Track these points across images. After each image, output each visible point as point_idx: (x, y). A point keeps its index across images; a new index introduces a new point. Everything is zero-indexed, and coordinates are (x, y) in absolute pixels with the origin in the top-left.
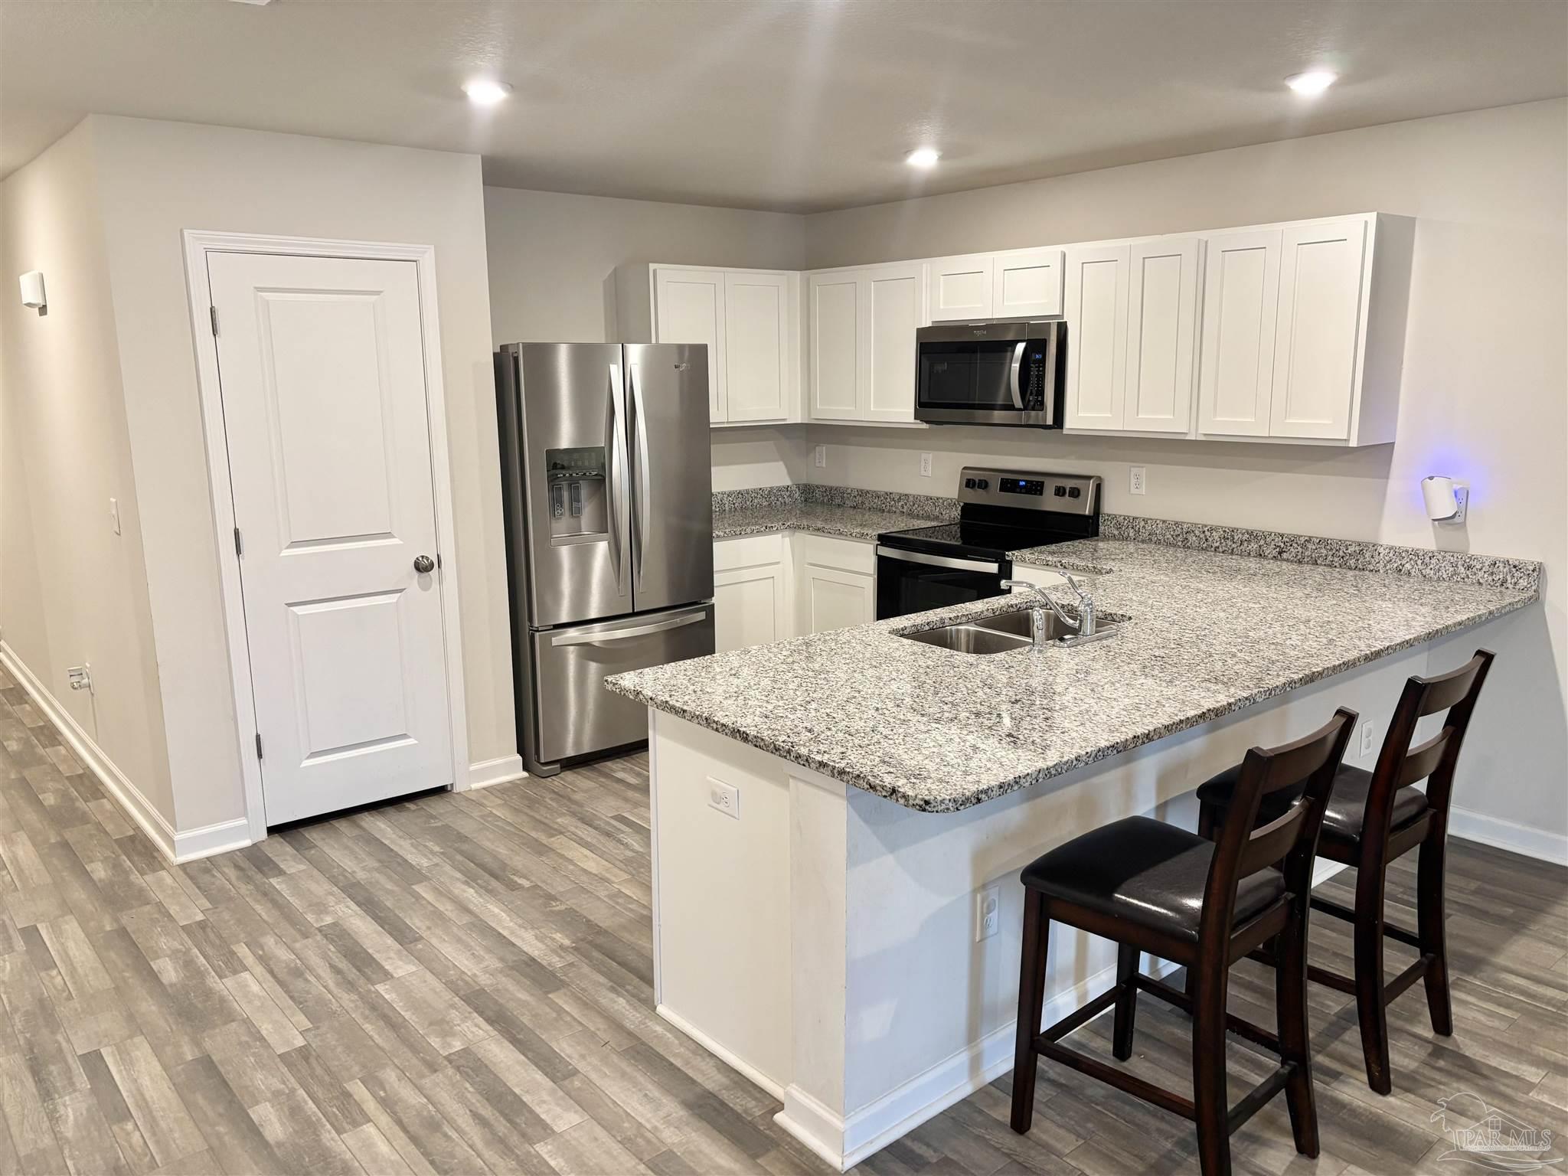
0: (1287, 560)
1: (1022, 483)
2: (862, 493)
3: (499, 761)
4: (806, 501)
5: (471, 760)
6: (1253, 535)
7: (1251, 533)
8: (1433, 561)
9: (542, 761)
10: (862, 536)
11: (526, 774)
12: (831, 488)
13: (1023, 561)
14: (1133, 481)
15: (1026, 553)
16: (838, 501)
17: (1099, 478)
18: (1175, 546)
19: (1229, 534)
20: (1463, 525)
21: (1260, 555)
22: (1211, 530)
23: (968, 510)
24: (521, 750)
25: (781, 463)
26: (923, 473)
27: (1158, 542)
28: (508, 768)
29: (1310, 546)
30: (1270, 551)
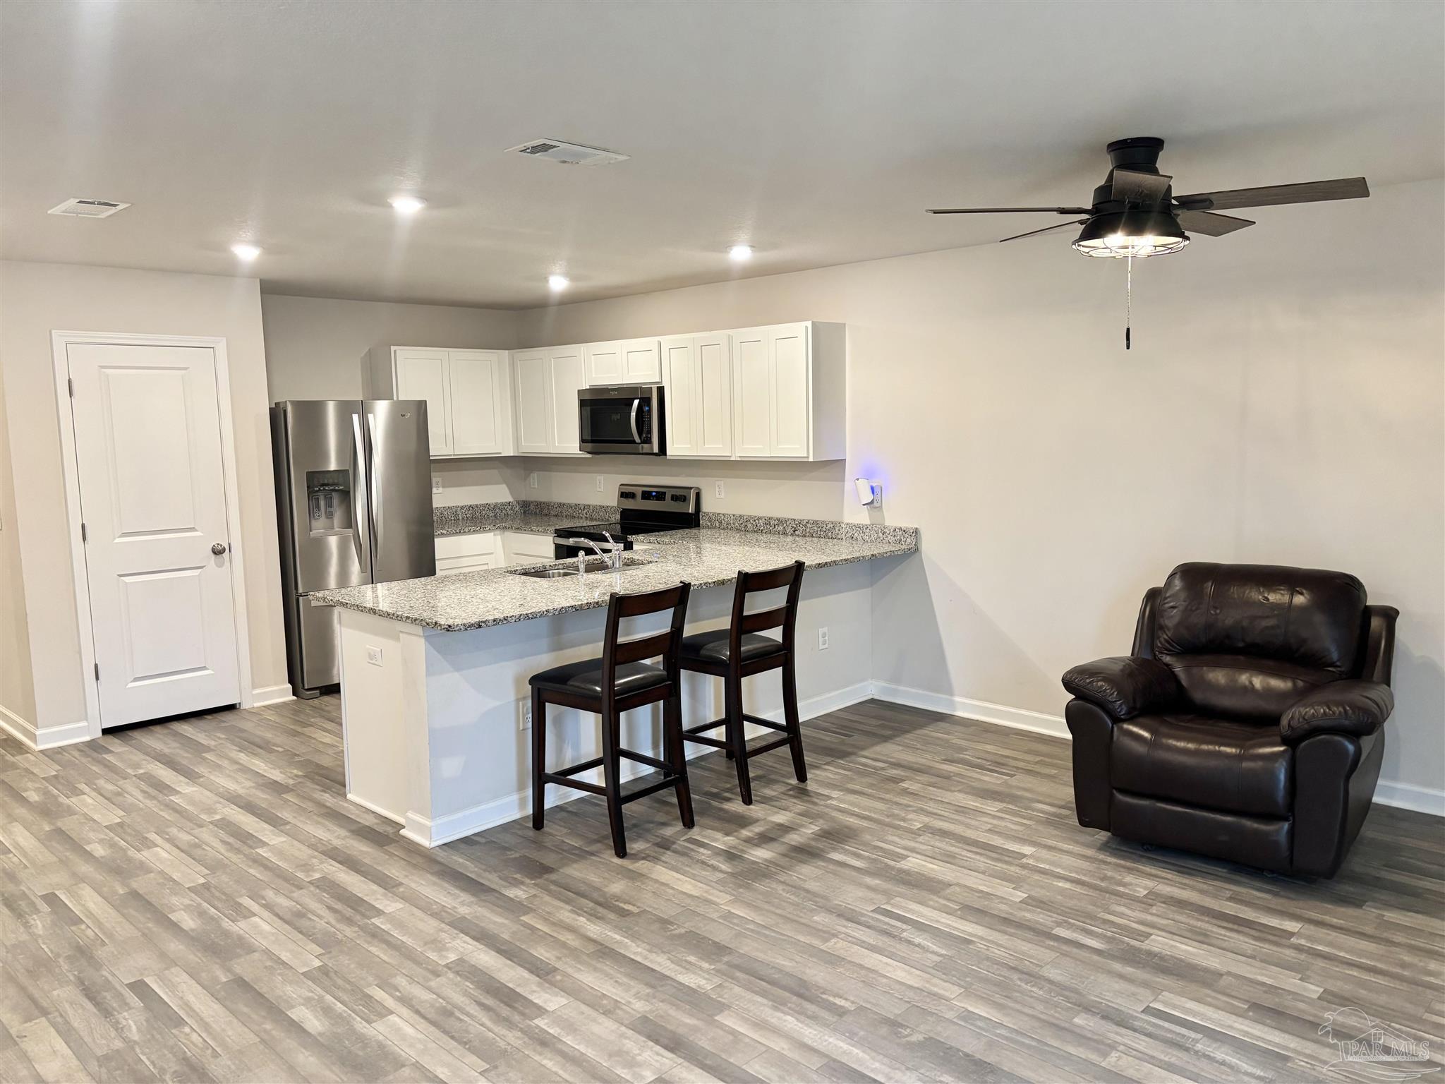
0: (798, 536)
1: (654, 494)
2: (561, 505)
3: (275, 688)
4: (524, 512)
5: (254, 687)
6: (780, 521)
7: (778, 520)
8: (868, 530)
9: (306, 687)
10: (545, 532)
11: (295, 698)
12: (541, 503)
13: (637, 541)
14: (717, 489)
15: (640, 537)
16: (545, 512)
17: (698, 488)
18: (740, 530)
19: (768, 521)
20: (881, 507)
21: (785, 534)
22: (758, 519)
23: (625, 513)
24: (291, 681)
25: (504, 486)
26: (598, 489)
27: (731, 529)
28: (282, 692)
29: (809, 526)
30: (789, 530)
